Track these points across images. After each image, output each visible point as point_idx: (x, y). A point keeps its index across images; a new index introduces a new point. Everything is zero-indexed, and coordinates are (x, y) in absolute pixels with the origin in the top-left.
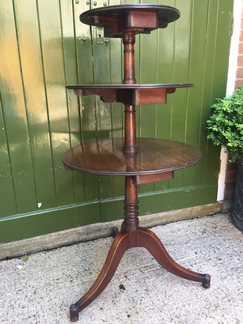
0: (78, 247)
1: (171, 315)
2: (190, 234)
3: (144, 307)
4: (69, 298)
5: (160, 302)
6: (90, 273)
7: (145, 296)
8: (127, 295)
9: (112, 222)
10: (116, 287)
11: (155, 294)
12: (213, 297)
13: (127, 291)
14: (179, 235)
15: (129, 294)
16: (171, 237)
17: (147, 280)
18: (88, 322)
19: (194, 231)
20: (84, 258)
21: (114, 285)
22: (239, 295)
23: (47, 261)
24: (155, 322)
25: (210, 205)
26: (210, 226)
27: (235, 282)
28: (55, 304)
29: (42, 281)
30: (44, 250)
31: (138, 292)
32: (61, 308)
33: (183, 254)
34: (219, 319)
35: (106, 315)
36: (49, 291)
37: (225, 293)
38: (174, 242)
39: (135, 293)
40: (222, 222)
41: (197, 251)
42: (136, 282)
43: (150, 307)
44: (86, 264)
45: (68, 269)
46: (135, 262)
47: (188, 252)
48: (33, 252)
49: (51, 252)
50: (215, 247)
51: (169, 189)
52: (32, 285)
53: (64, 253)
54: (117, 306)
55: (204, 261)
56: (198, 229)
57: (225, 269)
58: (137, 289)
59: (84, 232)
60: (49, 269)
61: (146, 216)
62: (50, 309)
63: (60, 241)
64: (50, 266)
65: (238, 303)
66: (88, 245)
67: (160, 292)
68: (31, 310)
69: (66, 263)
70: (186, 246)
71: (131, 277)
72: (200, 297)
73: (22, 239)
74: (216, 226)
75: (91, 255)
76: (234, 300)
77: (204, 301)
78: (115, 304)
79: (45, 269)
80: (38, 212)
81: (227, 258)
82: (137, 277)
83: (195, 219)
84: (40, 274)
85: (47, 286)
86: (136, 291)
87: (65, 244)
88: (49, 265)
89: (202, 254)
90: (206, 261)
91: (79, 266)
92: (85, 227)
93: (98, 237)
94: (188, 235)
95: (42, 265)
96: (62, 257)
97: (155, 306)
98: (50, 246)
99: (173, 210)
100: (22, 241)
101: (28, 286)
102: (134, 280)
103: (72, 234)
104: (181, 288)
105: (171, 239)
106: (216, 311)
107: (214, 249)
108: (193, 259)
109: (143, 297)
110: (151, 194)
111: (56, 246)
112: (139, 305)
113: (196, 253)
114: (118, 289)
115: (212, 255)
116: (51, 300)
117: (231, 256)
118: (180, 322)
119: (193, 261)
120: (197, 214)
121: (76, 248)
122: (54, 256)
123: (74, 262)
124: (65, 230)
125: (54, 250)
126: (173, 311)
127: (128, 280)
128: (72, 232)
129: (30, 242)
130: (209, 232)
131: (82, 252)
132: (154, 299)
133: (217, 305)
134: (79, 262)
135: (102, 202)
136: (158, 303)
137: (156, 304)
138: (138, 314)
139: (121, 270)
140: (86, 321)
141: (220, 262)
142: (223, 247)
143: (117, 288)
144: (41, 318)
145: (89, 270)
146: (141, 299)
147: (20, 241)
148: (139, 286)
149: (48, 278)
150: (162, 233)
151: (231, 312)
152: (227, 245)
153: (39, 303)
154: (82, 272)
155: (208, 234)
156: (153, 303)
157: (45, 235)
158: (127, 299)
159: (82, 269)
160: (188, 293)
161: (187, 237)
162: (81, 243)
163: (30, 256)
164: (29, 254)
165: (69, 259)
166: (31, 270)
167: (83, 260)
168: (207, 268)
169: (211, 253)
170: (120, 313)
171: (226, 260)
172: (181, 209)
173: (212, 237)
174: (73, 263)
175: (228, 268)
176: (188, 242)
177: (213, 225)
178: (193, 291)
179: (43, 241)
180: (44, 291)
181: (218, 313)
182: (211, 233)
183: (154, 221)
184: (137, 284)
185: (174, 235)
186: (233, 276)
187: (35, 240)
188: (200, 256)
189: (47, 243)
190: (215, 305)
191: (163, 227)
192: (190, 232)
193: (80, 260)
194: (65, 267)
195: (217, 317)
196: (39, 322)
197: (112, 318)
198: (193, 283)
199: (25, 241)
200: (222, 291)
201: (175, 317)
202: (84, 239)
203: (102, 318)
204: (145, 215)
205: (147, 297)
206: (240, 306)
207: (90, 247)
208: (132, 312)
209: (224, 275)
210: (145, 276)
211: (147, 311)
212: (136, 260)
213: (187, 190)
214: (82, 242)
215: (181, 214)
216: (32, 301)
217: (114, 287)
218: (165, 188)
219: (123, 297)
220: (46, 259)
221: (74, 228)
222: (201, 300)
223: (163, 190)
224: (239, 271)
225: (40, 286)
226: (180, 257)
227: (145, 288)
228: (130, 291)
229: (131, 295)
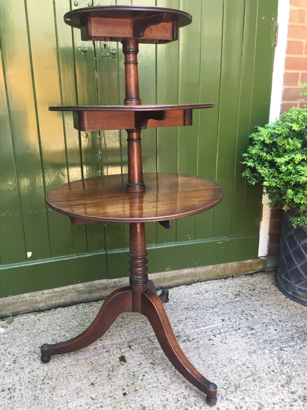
1: (178, 395)
2: (220, 296)
3: (146, 384)
4: (55, 370)
5: (167, 379)
7: (150, 371)
8: (128, 368)
9: (122, 278)
10: (116, 358)
11: (162, 369)
12: (234, 376)
13: (129, 364)
14: (205, 297)
15: (130, 368)
16: (195, 299)
17: (156, 351)
18: (73, 399)
19: (225, 293)
20: (82, 323)
21: (113, 356)
22: (268, 374)
23: (36, 324)
24: (156, 402)
25: (250, 261)
26: (246, 288)
27: (265, 358)
28: (37, 376)
29: (26, 348)
30: (34, 310)
31: (141, 365)
32: (43, 382)
33: (207, 321)
34: (237, 403)
35: (97, 391)
36: (32, 361)
37: (251, 371)
38: (198, 306)
39: (138, 366)
40: (262, 283)
41: (225, 317)
42: (141, 353)
43: (153, 384)
44: (83, 330)
45: (61, 335)
46: (144, 329)
47: (212, 319)
48: (20, 313)
49: (42, 314)
50: (248, 314)
51: (195, 239)
52: (13, 352)
53: (59, 316)
54: (112, 382)
55: (232, 331)
56: (231, 291)
57: (256, 341)
58: (141, 362)
59: (85, 291)
60: (37, 334)
61: (166, 273)
62: (29, 382)
63: (55, 300)
64: (39, 331)
65: (265, 383)
66: (90, 306)
67: (169, 367)
68: (6, 382)
69: (59, 327)
70: (212, 311)
71: (136, 347)
72: (218, 375)
73: (7, 296)
74: (254, 288)
75: (91, 319)
76: (261, 380)
77: (222, 379)
78: (110, 379)
79: (32, 334)
80: (28, 263)
81: (261, 328)
82: (143, 347)
83: (230, 278)
84: (25, 340)
85: (31, 355)
86: (140, 363)
87: (61, 304)
88: (38, 329)
89: (231, 321)
90: (234, 331)
91: (75, 332)
92: (87, 284)
93: (103, 297)
94: (217, 298)
95: (30, 329)
96: (56, 320)
97: (160, 383)
98: (42, 305)
99: (201, 266)
100: (7, 298)
101: (7, 353)
102: (140, 351)
103: (70, 292)
104: (197, 363)
105: (195, 303)
106: (236, 392)
107: (247, 317)
108: (218, 327)
109: (146, 372)
110: (172, 245)
111: (49, 306)
112: (140, 381)
113: (223, 320)
114: (118, 362)
115: (243, 323)
116: (33, 371)
117: (266, 326)
118: (188, 404)
119: (217, 330)
120: (232, 273)
122: (45, 319)
123: (69, 326)
124: (62, 287)
125: (47, 311)
126: (181, 390)
127: (132, 351)
128: (70, 289)
129: (17, 300)
130: (244, 295)
131: (80, 315)
132: (160, 375)
133: (237, 386)
134: (75, 326)
135: (108, 253)
136: (164, 380)
137: (161, 381)
138: (137, 392)
139: (125, 338)
140: (71, 398)
141: (252, 332)
142: (259, 314)
143: (116, 360)
144: (16, 392)
146: (144, 375)
147: (4, 298)
148: (145, 358)
149: (34, 345)
150: (185, 294)
151: (254, 394)
152: (264, 311)
153: (17, 374)
155: (243, 298)
156: (158, 379)
157: (36, 292)
158: (127, 374)
160: (204, 369)
161: (215, 300)
162: (81, 304)
163: (16, 318)
164: (15, 315)
165: (63, 322)
166: (14, 335)
167: (80, 324)
168: (234, 340)
169: (242, 320)
170: (115, 390)
171: (259, 330)
172: (211, 265)
173: (247, 301)
174: (67, 327)
175: (260, 340)
176: (216, 306)
177: (250, 286)
178: (211, 367)
179: (33, 300)
180: (27, 361)
181: (237, 395)
182: (247, 297)
183: (177, 280)
184: (143, 356)
185: (200, 297)
186: (265, 350)
187: (23, 298)
188: (227, 324)
189: (38, 303)
190: (235, 385)
191: (187, 287)
192: (220, 294)
193: (77, 324)
194: (57, 332)
195: (235, 400)
196: (14, 397)
197: (104, 396)
198: (213, 356)
199: (10, 299)
200: (247, 367)
201: (183, 398)
202: (85, 300)
203: (92, 396)
204: (165, 271)
205: (152, 373)
206: (267, 388)
207: (92, 309)
208: (130, 390)
209: (253, 348)
210: (154, 346)
211: (149, 389)
212: (146, 327)
213: (218, 242)
214: (83, 303)
215: (211, 271)
216: (10, 371)
217: (112, 359)
218: (190, 238)
219: (122, 371)
220: (35, 321)
221: (73, 285)
222: (219, 378)
223: (188, 240)
224: (274, 344)
225: (23, 353)
226: (201, 325)
227: (151, 361)
228: (132, 364)
229: (132, 369)
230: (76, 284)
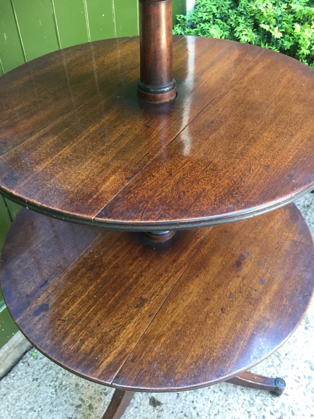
0: (29, 365)
1: (243, 406)
3: (206, 417)
5: (218, 394)
6: (89, 406)
7: (195, 397)
8: (171, 412)
10: (146, 407)
13: (166, 404)
15: (173, 408)
20: (57, 383)
21: (141, 407)
31: (180, 396)
34: (293, 375)
39: (178, 400)
43: (212, 412)
44: (69, 394)
53: (14, 394)
58: (177, 392)
69: (33, 412)
86: (177, 395)
91: (62, 405)
96: (17, 404)
97: (217, 405)
103: (8, 355)
109: (193, 402)
114: (152, 410)
121: (26, 370)
123: (46, 401)
126: (241, 398)
131: (43, 373)
132: (208, 395)
134: (54, 396)
136: (217, 398)
137: (216, 401)
143: (149, 409)
145: (83, 403)
146: (194, 406)
151: (296, 355)
154: (75, 414)
156: (211, 401)
159: (71, 407)
162: (27, 354)
165: (32, 400)
167: (57, 387)
174: (44, 405)
181: (285, 365)
193: (53, 390)
201: (250, 406)
205: (198, 397)
214: (28, 351)
217: (144, 411)
228: (170, 402)
229: (177, 409)
230: (11, 339)
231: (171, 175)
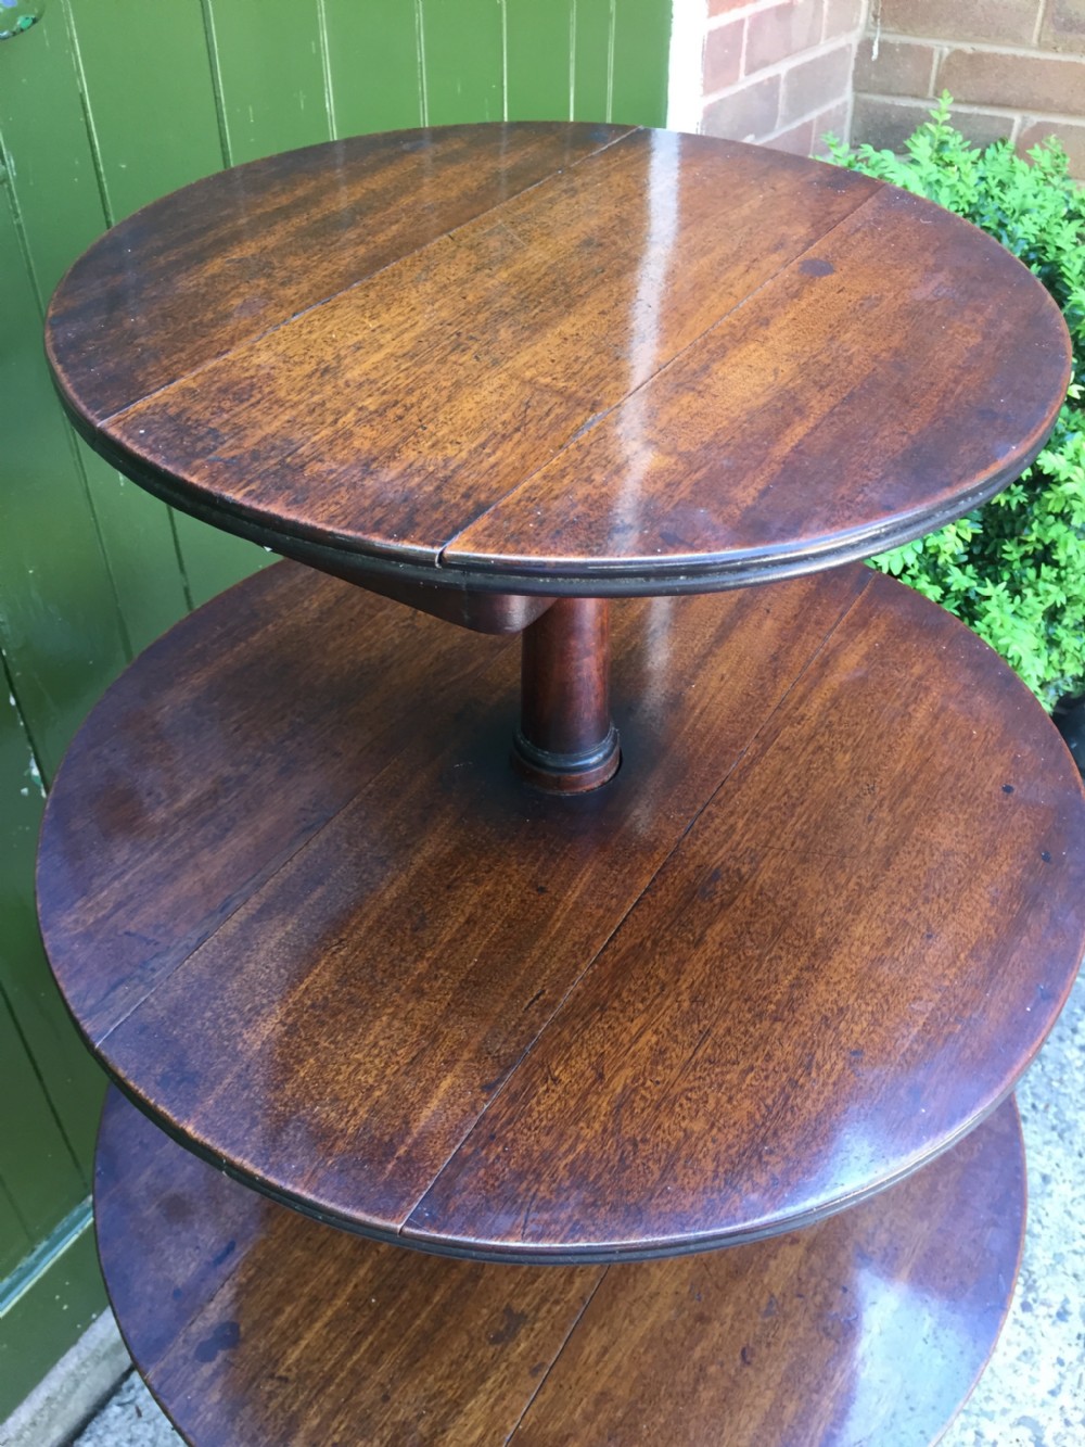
0: (139, 1413)
103: (77, 1384)
121: (130, 1431)
124: (34, 1394)
128: (71, 1373)
162: (133, 1379)
230: (86, 1333)
231: (601, 1076)
